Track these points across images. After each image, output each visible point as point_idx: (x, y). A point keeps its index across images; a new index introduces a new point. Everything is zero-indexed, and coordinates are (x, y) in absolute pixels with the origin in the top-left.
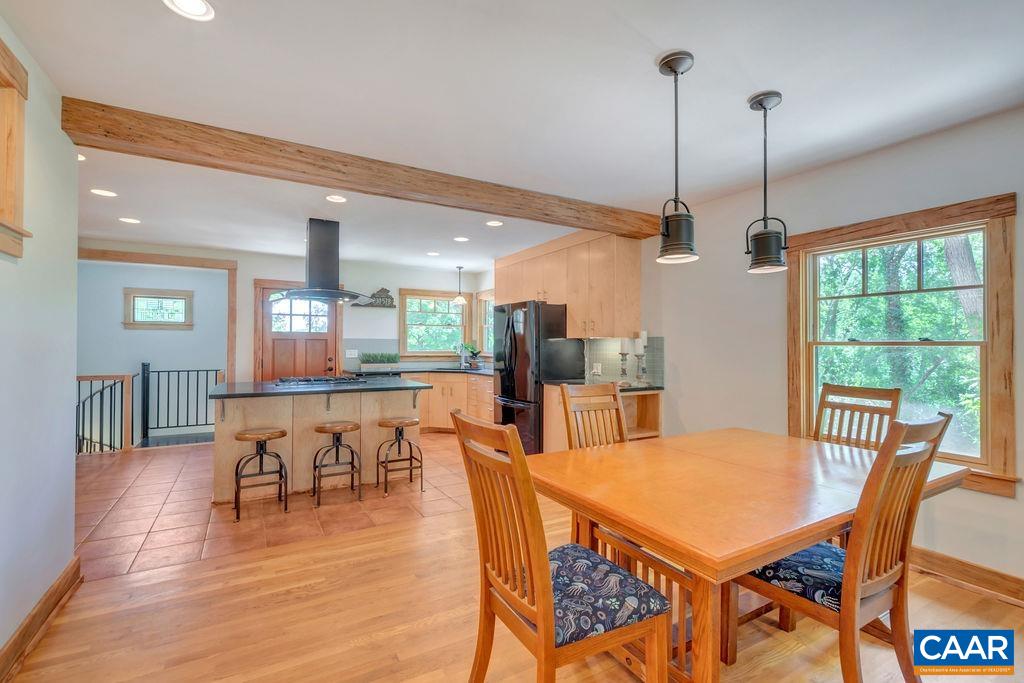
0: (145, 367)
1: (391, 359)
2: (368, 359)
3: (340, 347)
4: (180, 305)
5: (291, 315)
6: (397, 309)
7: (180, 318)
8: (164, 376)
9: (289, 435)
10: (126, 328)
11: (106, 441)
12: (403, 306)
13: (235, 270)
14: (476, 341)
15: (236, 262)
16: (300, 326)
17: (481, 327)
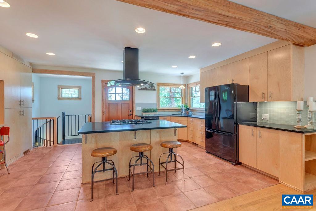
0: (64, 114)
1: (154, 111)
2: (145, 111)
3: (134, 106)
4: (77, 91)
5: (115, 94)
6: (156, 91)
7: (77, 96)
8: (70, 117)
9: (118, 152)
10: (58, 100)
11: (52, 140)
12: (158, 90)
13: (95, 76)
14: (187, 103)
15: (95, 73)
16: (118, 98)
17: (190, 98)
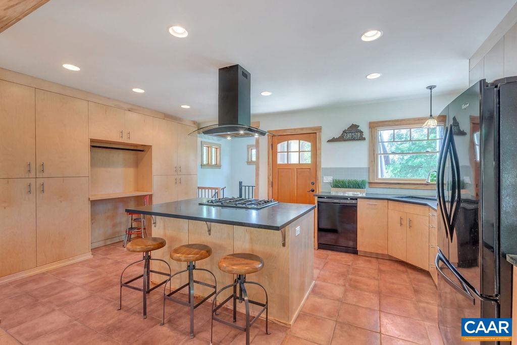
0: (241, 183)
1: (358, 185)
3: (319, 174)
5: (288, 152)
6: (367, 140)
8: (247, 188)
10: (248, 164)
12: (374, 138)
15: (259, 122)
